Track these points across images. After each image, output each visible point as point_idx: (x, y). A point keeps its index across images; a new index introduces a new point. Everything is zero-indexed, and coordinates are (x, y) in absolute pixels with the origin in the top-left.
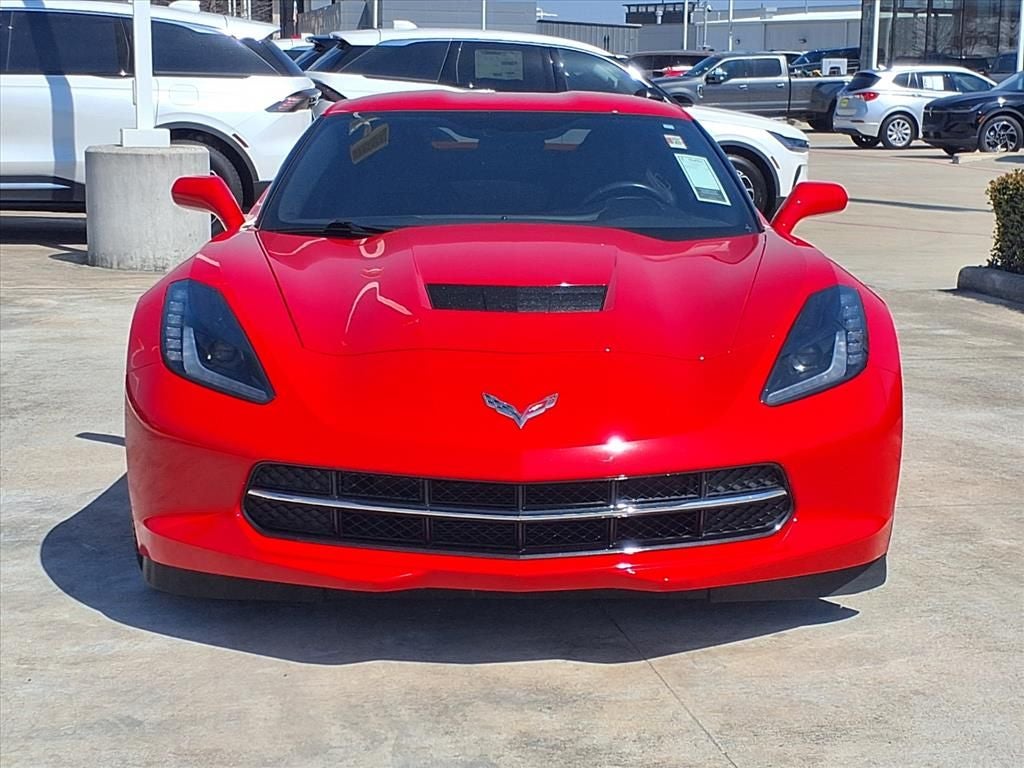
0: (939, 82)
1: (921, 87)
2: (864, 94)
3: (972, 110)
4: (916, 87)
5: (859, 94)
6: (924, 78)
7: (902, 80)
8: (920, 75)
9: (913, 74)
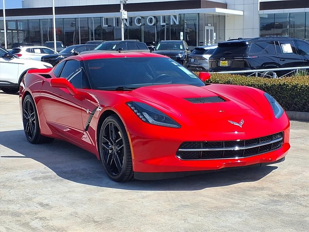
0: (39, 51)
1: (34, 52)
2: (18, 55)
3: (56, 59)
4: (33, 53)
5: (16, 55)
6: (35, 50)
7: (28, 50)
8: (33, 49)
9: (31, 49)
